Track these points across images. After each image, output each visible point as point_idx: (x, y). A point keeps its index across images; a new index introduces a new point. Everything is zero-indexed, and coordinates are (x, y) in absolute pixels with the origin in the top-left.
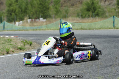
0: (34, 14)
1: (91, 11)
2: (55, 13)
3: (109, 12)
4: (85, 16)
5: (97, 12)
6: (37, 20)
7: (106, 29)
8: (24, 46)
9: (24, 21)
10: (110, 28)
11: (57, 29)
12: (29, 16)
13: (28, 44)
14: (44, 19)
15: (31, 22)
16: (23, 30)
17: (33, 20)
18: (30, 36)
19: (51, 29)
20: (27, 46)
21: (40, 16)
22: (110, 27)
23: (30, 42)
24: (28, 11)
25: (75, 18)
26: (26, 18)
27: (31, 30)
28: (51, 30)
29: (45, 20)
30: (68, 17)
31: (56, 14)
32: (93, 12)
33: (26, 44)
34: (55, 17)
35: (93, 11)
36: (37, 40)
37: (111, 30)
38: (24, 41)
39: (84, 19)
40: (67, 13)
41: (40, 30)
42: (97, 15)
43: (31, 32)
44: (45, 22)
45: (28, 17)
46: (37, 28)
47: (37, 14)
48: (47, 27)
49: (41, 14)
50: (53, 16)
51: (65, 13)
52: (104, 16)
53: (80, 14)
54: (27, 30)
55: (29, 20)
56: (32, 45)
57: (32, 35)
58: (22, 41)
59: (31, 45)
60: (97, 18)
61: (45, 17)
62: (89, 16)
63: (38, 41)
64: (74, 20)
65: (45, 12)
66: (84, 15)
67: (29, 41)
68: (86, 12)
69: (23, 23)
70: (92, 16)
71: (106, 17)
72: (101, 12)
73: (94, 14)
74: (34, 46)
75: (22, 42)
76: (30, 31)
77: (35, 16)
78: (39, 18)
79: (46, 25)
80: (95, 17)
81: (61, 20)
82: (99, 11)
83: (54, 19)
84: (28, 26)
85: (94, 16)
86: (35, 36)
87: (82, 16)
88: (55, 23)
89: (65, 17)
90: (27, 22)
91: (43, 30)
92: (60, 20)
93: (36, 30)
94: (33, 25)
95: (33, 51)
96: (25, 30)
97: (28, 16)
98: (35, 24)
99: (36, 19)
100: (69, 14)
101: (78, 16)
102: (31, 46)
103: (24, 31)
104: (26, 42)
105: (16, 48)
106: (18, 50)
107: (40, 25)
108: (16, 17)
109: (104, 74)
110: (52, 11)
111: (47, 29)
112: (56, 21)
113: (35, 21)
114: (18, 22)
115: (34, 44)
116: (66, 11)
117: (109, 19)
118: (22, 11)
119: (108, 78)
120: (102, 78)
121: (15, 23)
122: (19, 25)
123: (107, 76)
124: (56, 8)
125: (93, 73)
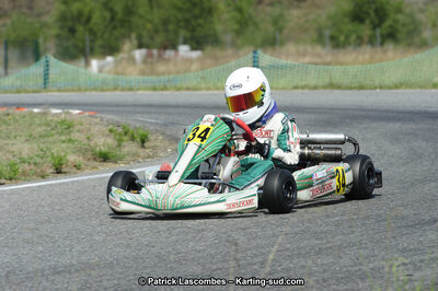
0: (156, 31)
1: (367, 22)
2: (236, 26)
3: (434, 26)
4: (347, 37)
5: (391, 26)
6: (169, 53)
7: (421, 87)
8: (119, 146)
9: (122, 55)
10: (435, 86)
12: (139, 38)
13: (133, 139)
14: (193, 49)
15: (145, 61)
16: (115, 89)
17: (155, 52)
18: (140, 112)
19: (219, 84)
20: (130, 147)
21: (181, 40)
23: (141, 132)
24: (135, 20)
25: (309, 49)
26: (127, 46)
27: (146, 89)
29: (196, 54)
30: (282, 44)
31: (238, 33)
32: (374, 27)
33: (125, 138)
34: (234, 45)
35: (376, 22)
36: (165, 125)
38: (120, 130)
39: (342, 51)
40: (281, 30)
41: (178, 89)
42: (392, 36)
43: (144, 96)
44: (199, 59)
45: (135, 43)
46: (169, 81)
47: (167, 31)
48: (203, 78)
49: (183, 33)
50: (228, 38)
51: (271, 29)
52: (416, 40)
53: (327, 33)
54: (131, 89)
55: (139, 54)
56: (146, 144)
57: (148, 107)
58: (111, 127)
59: (143, 142)
60: (390, 46)
61: (197, 44)
62: (360, 42)
63: (171, 131)
64: (304, 54)
65: (199, 25)
66: (342, 38)
67: (136, 128)
68: (349, 27)
69: (117, 63)
70: (371, 42)
71: (424, 45)
72: (404, 25)
73: (378, 31)
74: (154, 148)
75: (111, 131)
76: (141, 92)
77: (160, 39)
78: (174, 47)
79: (200, 73)
80: (382, 44)
81: (255, 52)
82: (396, 21)
83: (230, 51)
84: (133, 75)
85: (379, 40)
86: (158, 109)
87: (333, 38)
88: (232, 63)
89: (271, 43)
90: (132, 60)
91: (188, 89)
92: (251, 55)
93: (162, 90)
94: (152, 73)
95: (151, 165)
96: (123, 90)
97: (133, 36)
98: (161, 68)
100: (285, 32)
101: (320, 40)
102: (143, 147)
103: (118, 93)
104: (126, 134)
105: (89, 155)
106: (95, 159)
107: (178, 73)
108: (93, 41)
109: (411, 250)
110: (223, 22)
111: (203, 85)
112: (239, 57)
113: (160, 56)
114: (99, 59)
115: (156, 140)
116: (275, 22)
117: (432, 51)
118: (113, 19)
119: (423, 264)
120: (404, 264)
121: (87, 64)
122: (100, 70)
123: (422, 257)
124: (240, 10)
125: (369, 245)
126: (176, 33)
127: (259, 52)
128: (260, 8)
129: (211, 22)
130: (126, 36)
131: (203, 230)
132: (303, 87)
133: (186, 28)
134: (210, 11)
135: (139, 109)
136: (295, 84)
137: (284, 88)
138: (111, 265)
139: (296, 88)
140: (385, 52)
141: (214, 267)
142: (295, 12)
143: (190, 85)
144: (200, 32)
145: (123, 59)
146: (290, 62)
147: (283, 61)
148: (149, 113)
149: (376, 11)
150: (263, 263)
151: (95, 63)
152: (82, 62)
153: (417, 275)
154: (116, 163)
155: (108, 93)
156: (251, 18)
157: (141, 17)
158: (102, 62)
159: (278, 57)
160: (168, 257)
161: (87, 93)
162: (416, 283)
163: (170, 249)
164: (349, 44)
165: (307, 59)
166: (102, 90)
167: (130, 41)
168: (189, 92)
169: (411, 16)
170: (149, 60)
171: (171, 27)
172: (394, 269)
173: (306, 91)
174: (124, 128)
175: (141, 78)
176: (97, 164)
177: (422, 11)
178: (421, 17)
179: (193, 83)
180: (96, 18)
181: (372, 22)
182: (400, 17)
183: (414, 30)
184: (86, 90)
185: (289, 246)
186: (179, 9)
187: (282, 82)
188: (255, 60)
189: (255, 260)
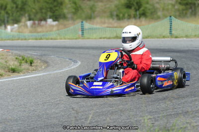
0: (37, 13)
1: (133, 8)
2: (74, 10)
3: (163, 9)
4: (124, 15)
5: (144, 10)
6: (43, 23)
7: (157, 38)
8: (20, 65)
9: (21, 24)
10: (164, 37)
11: (75, 38)
12: (29, 16)
13: (26, 62)
14: (54, 21)
15: (32, 26)
16: (18, 39)
17: (37, 22)
18: (30, 50)
19: (66, 37)
20: (25, 66)
21: (48, 17)
22: (164, 34)
23: (30, 59)
24: (26, 7)
25: (106, 21)
26: (23, 20)
27: (33, 39)
28: (65, 39)
29: (55, 23)
30: (94, 18)
31: (75, 13)
32: (136, 10)
33: (23, 62)
34: (72, 19)
35: (137, 8)
36: (41, 56)
37: (166, 39)
38: (21, 58)
40: (94, 12)
41: (47, 39)
42: (144, 14)
43: (32, 42)
44: (56, 25)
45: (27, 18)
46: (43, 35)
47: (42, 12)
48: (58, 34)
49: (49, 14)
50: (69, 16)
51: (89, 12)
52: (155, 16)
53: (115, 13)
54: (26, 39)
55: (29, 23)
56: (33, 65)
57: (33, 48)
58: (16, 56)
59: (31, 63)
60: (143, 19)
61: (56, 18)
62: (129, 17)
63: (44, 58)
64: (104, 23)
65: (57, 10)
66: (121, 15)
67: (28, 57)
68: (125, 10)
69: (19, 27)
70: (135, 17)
71: (158, 18)
72: (149, 9)
73: (138, 13)
74: (36, 66)
75: (16, 58)
76: (30, 41)
77: (39, 16)
78: (45, 20)
79: (57, 31)
80: (140, 17)
81: (82, 22)
82: (146, 8)
83: (70, 22)
84: (27, 33)
85: (138, 16)
86: (38, 48)
87: (117, 16)
88: (72, 27)
89: (90, 18)
90: (26, 26)
91: (52, 39)
92: (80, 23)
93: (40, 39)
94: (36, 32)
95: (35, 74)
96: (22, 40)
97: (27, 15)
98: (39, 29)
99: (41, 20)
100: (96, 13)
101: (111, 16)
102: (31, 66)
103: (19, 41)
104: (23, 60)
105: (6, 69)
106: (9, 71)
107: (47, 32)
108: (8, 17)
109: (153, 112)
110: (68, 8)
111: (58, 38)
112: (74, 24)
113: (39, 24)
114: (11, 25)
115: (37, 63)
116: (91, 9)
117: (162, 21)
118: (17, 7)
119: (159, 119)
120: (150, 119)
121: (6, 27)
122: (12, 31)
123: (158, 115)
124: (75, 3)
125: (135, 110)
126: (46, 13)
127: (84, 22)
128: (84, 2)
129: (62, 9)
130: (22, 15)
131: (58, 104)
132: (104, 38)
133: (51, 11)
134: (61, 4)
135: (29, 48)
136: (100, 37)
137: (95, 39)
138: (16, 120)
139: (101, 38)
140: (141, 22)
141: (64, 121)
142: (100, 4)
143: (53, 37)
144: (57, 13)
145: (22, 25)
146: (98, 26)
147: (95, 26)
148: (34, 50)
149: (137, 3)
150: (86, 119)
151: (9, 27)
152: (3, 27)
153: (156, 123)
154: (19, 73)
155: (15, 41)
156: (80, 7)
157: (29, 6)
158: (13, 27)
159: (93, 24)
160: (43, 116)
161: (6, 41)
162: (156, 127)
163: (44, 113)
164: (125, 18)
165: (106, 25)
166: (12, 40)
167: (25, 17)
168: (52, 41)
169: (153, 5)
170: (34, 26)
171: (44, 11)
172: (146, 121)
173: (105, 40)
175: (30, 34)
176: (10, 73)
177: (157, 3)
178: (157, 6)
179: (54, 36)
180: (9, 7)
181: (135, 8)
182: (148, 6)
183: (154, 12)
184: (5, 40)
185: (98, 110)
186: (48, 3)
187: (95, 36)
188: (82, 26)
189: (82, 117)
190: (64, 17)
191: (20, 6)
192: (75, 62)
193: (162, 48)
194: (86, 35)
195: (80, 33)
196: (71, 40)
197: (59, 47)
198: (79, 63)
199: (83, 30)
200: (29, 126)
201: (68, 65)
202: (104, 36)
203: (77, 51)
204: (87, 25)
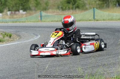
0: (13, 7)
1: (71, 3)
2: (35, 5)
3: (89, 4)
4: (66, 8)
5: (78, 5)
6: (17, 12)
7: (86, 21)
8: (4, 38)
9: (4, 13)
10: (90, 20)
11: (36, 21)
12: (9, 8)
13: (7, 36)
14: (24, 11)
15: (10, 15)
16: (2, 22)
17: (13, 12)
18: (10, 29)
19: (31, 21)
20: (7, 38)
21: (20, 9)
22: (90, 19)
23: (10, 34)
24: (7, 3)
25: (55, 11)
26: (5, 11)
27: (11, 22)
28: (30, 22)
29: (24, 13)
30: (48, 9)
31: (36, 7)
32: (73, 5)
33: (5, 36)
34: (35, 10)
35: (74, 3)
36: (16, 32)
37: (91, 22)
38: (4, 33)
39: (64, 11)
40: (48, 6)
41: (20, 22)
42: (78, 7)
44: (25, 14)
45: (8, 10)
46: (17, 20)
47: (16, 6)
48: (26, 19)
50: (33, 8)
51: (45, 5)
52: (85, 8)
53: (60, 7)
54: (7, 22)
55: (9, 13)
56: (11, 37)
57: (11, 27)
58: (1, 33)
59: (10, 37)
60: (77, 10)
61: (25, 10)
62: (69, 9)
63: (18, 33)
64: (54, 12)
65: (25, 5)
66: (64, 8)
67: (8, 33)
68: (66, 5)
69: (3, 15)
70: (72, 9)
71: (87, 9)
72: (81, 4)
73: (74, 6)
74: (13, 38)
75: (1, 34)
76: (9, 23)
77: (14, 8)
79: (26, 18)
80: (75, 9)
81: (41, 12)
82: (79, 3)
83: (34, 12)
84: (7, 19)
85: (74, 8)
86: (14, 28)
87: (62, 8)
88: (35, 15)
89: (45, 9)
90: (7, 14)
91: (22, 22)
92: (40, 13)
93: (15, 22)
94: (13, 18)
95: (13, 43)
96: (4, 22)
97: (7, 8)
98: (15, 16)
99: (16, 11)
100: (49, 6)
101: (58, 8)
102: (10, 38)
103: (3, 23)
104: (5, 34)
107: (20, 18)
109: (84, 65)
110: (32, 3)
111: (26, 21)
112: (36, 13)
115: (14, 36)
117: (89, 11)
118: (1, 3)
119: (87, 69)
120: (82, 69)
123: (87, 67)
125: (73, 64)
126: (19, 7)
127: (42, 12)
129: (29, 4)
130: (4, 8)
131: (27, 60)
132: (54, 21)
133: (22, 6)
134: (28, 1)
135: (9, 28)
137: (49, 22)
139: (52, 21)
141: (30, 70)
142: (52, 1)
143: (23, 21)
144: (25, 7)
146: (50, 14)
147: (48, 14)
148: (12, 29)
150: (44, 69)
153: (86, 71)
154: (3, 42)
156: (39, 3)
157: (9, 3)
159: (47, 13)
162: (86, 74)
163: (18, 66)
164: (66, 10)
165: (55, 14)
168: (23, 23)
169: (83, 1)
170: (12, 14)
171: (17, 5)
172: (80, 70)
173: (55, 22)
174: (5, 33)
175: (10, 19)
178: (86, 2)
182: (80, 2)
183: (84, 5)
185: (51, 64)
186: (20, 1)
187: (48, 20)
188: (41, 14)
189: (41, 68)
190: (30, 9)
191: (3, 3)
192: (37, 35)
193: (89, 27)
194: (43, 19)
195: (40, 18)
196: (34, 23)
197: (27, 27)
198: (39, 36)
199: (41, 17)
200: (10, 74)
201: (33, 38)
202: (54, 20)
203: (38, 29)
204: (44, 14)
